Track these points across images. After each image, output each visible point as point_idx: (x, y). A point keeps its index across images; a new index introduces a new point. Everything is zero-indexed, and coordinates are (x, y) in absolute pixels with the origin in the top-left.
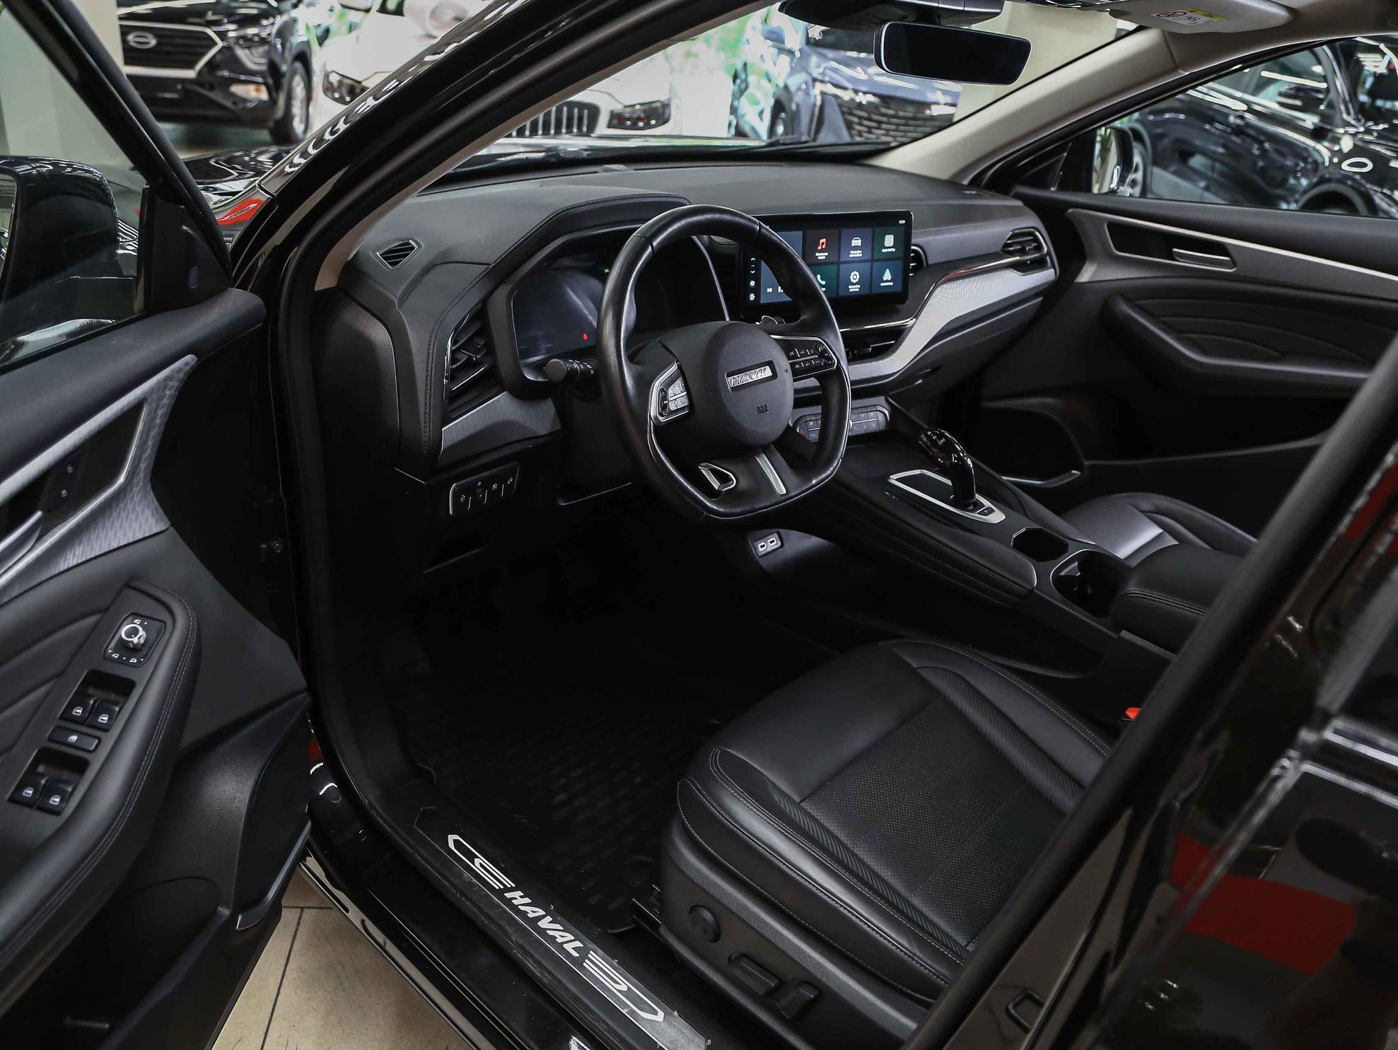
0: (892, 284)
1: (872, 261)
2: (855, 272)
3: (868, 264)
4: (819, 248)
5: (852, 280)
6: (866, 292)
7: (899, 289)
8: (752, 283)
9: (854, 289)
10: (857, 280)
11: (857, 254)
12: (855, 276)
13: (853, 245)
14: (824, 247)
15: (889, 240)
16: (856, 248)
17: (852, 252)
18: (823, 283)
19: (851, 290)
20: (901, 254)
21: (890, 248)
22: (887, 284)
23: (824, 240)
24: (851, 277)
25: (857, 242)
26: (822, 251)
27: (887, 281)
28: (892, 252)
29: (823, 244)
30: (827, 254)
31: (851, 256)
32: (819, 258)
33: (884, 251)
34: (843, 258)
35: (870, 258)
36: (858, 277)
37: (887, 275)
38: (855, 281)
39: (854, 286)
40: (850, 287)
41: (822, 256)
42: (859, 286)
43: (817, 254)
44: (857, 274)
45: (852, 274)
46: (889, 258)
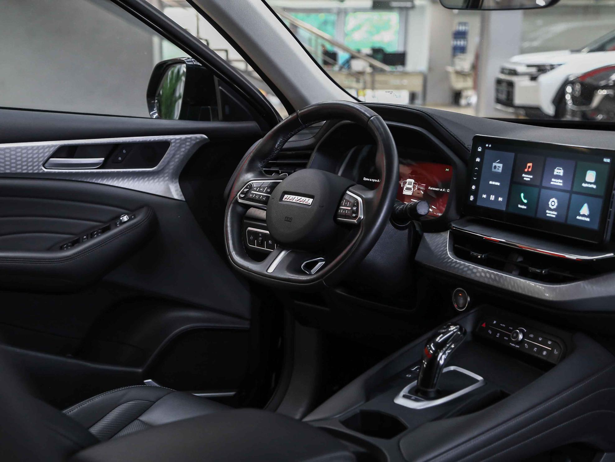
0: (588, 219)
1: (571, 192)
2: (554, 199)
3: (567, 195)
4: (526, 170)
5: (550, 206)
6: (562, 220)
7: (596, 227)
8: (473, 187)
9: (551, 214)
10: (555, 207)
11: (558, 183)
12: (553, 203)
13: (555, 173)
14: (530, 170)
15: (591, 176)
16: (558, 177)
17: (553, 180)
18: (525, 201)
19: (548, 215)
20: (602, 193)
21: (591, 183)
22: (583, 219)
23: (530, 164)
24: (550, 203)
25: (559, 171)
26: (528, 173)
27: (584, 216)
28: (592, 188)
29: (529, 167)
30: (531, 177)
31: (552, 183)
32: (525, 179)
33: (584, 185)
34: (544, 184)
35: (569, 189)
36: (556, 204)
37: (585, 210)
38: (552, 208)
39: (551, 212)
40: (547, 211)
41: (527, 178)
42: (556, 213)
43: (524, 175)
44: (556, 201)
45: (551, 200)
46: (588, 194)
